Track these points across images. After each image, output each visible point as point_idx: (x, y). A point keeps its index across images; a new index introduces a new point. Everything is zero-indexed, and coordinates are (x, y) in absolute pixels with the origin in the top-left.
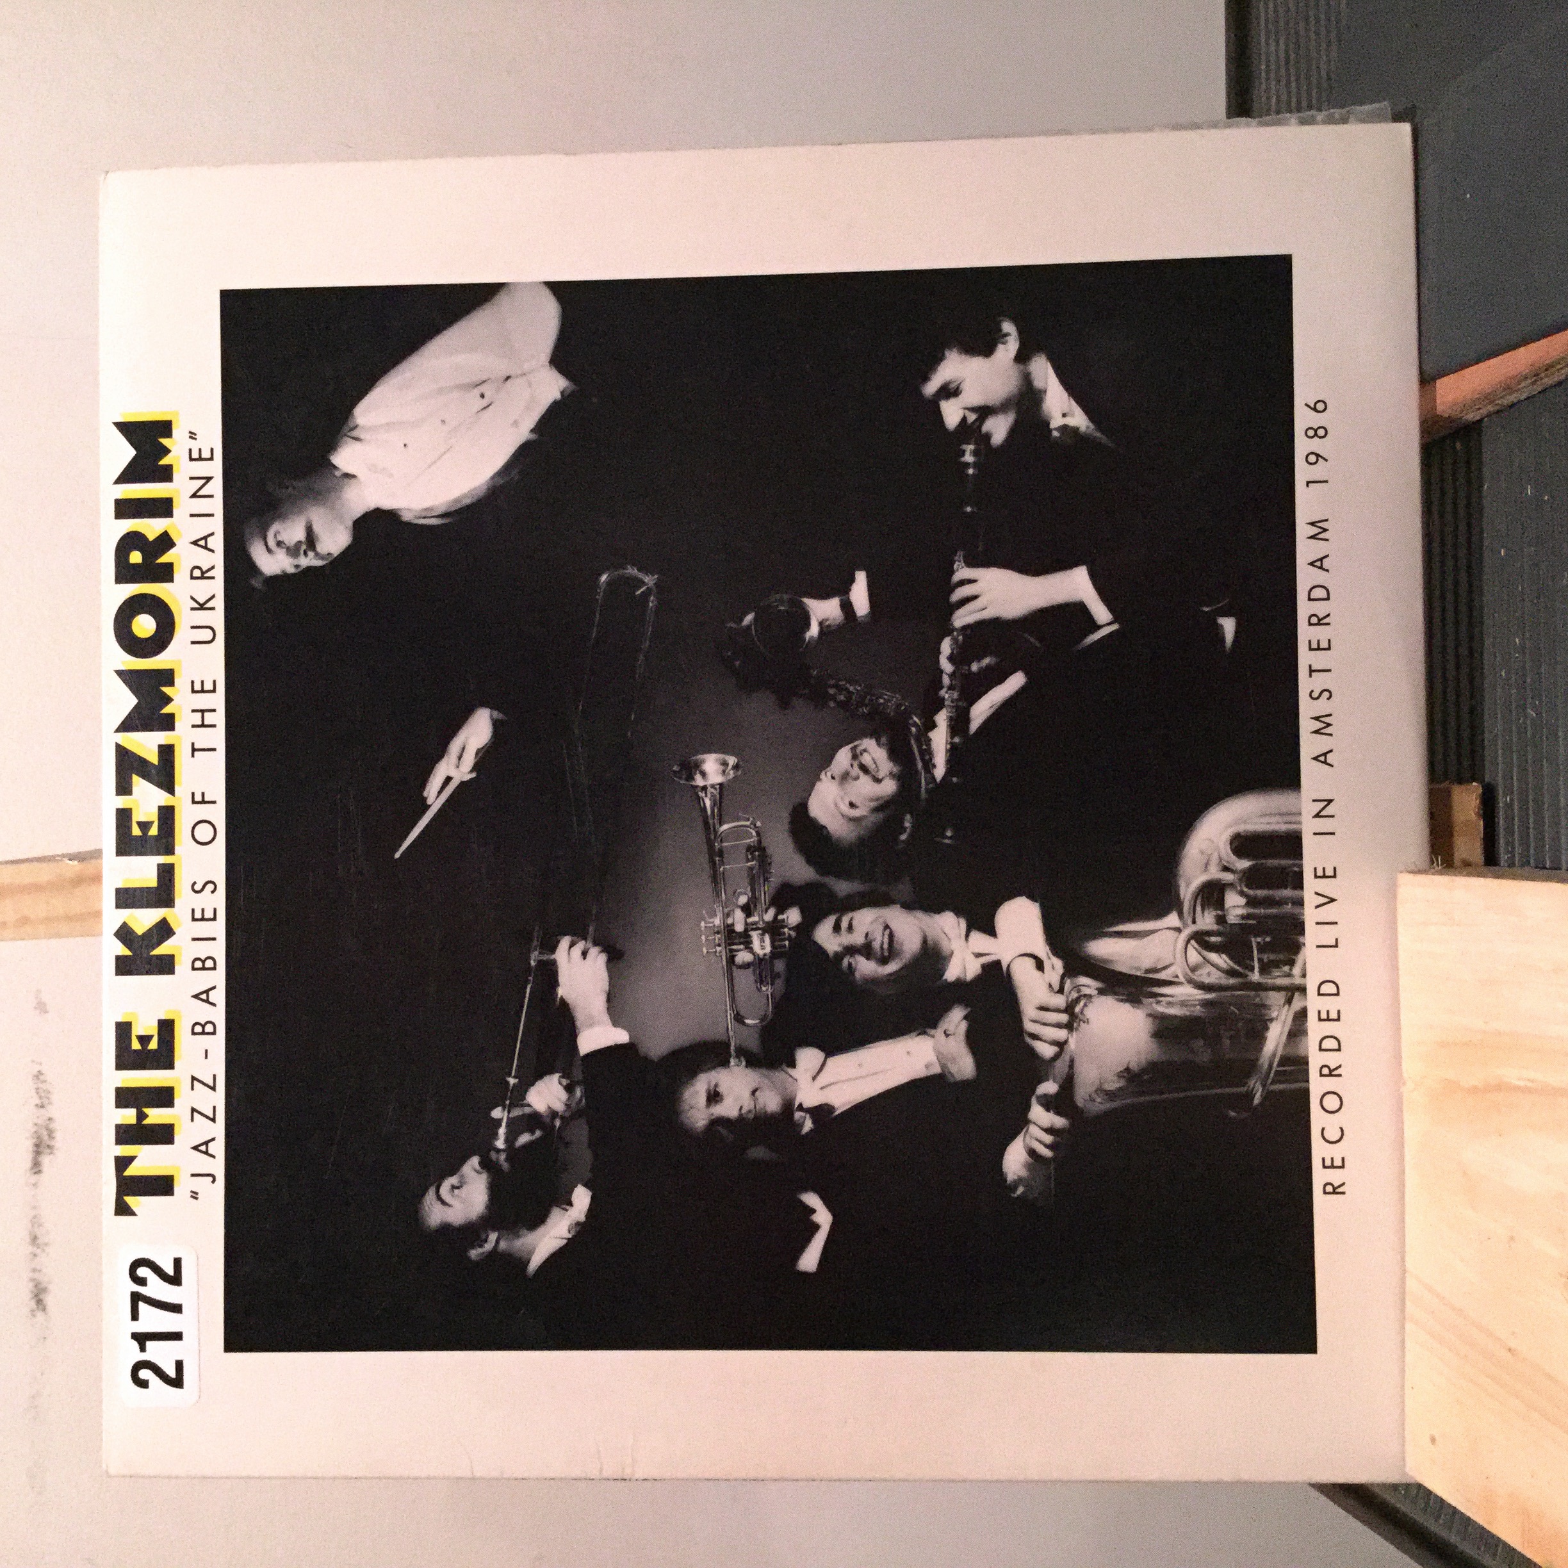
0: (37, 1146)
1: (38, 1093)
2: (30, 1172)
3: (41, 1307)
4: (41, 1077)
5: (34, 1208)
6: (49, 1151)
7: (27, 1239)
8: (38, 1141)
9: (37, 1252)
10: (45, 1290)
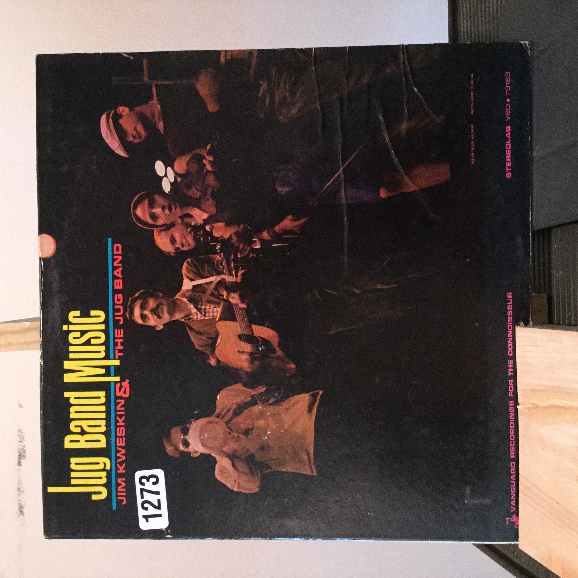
1: (19, 437)
2: (17, 465)
3: (22, 513)
4: (20, 431)
5: (19, 478)
6: (24, 458)
7: (17, 489)
8: (20, 454)
9: (20, 493)
10: (23, 507)
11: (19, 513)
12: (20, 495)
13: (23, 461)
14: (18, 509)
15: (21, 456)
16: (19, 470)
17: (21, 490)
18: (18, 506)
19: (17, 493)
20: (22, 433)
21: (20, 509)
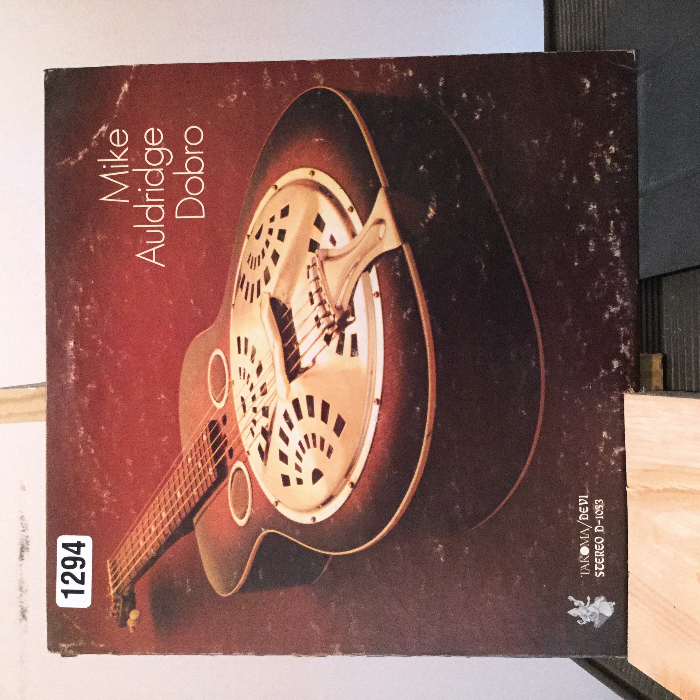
0: (22, 548)
1: (22, 525)
2: (19, 560)
3: (24, 618)
5: (21, 575)
7: (18, 589)
8: (22, 546)
9: (22, 594)
10: (26, 610)
11: (21, 617)
12: (21, 595)
13: (25, 554)
14: (20, 613)
16: (21, 565)
17: (23, 590)
18: (20, 609)
19: (19, 593)
20: (25, 520)
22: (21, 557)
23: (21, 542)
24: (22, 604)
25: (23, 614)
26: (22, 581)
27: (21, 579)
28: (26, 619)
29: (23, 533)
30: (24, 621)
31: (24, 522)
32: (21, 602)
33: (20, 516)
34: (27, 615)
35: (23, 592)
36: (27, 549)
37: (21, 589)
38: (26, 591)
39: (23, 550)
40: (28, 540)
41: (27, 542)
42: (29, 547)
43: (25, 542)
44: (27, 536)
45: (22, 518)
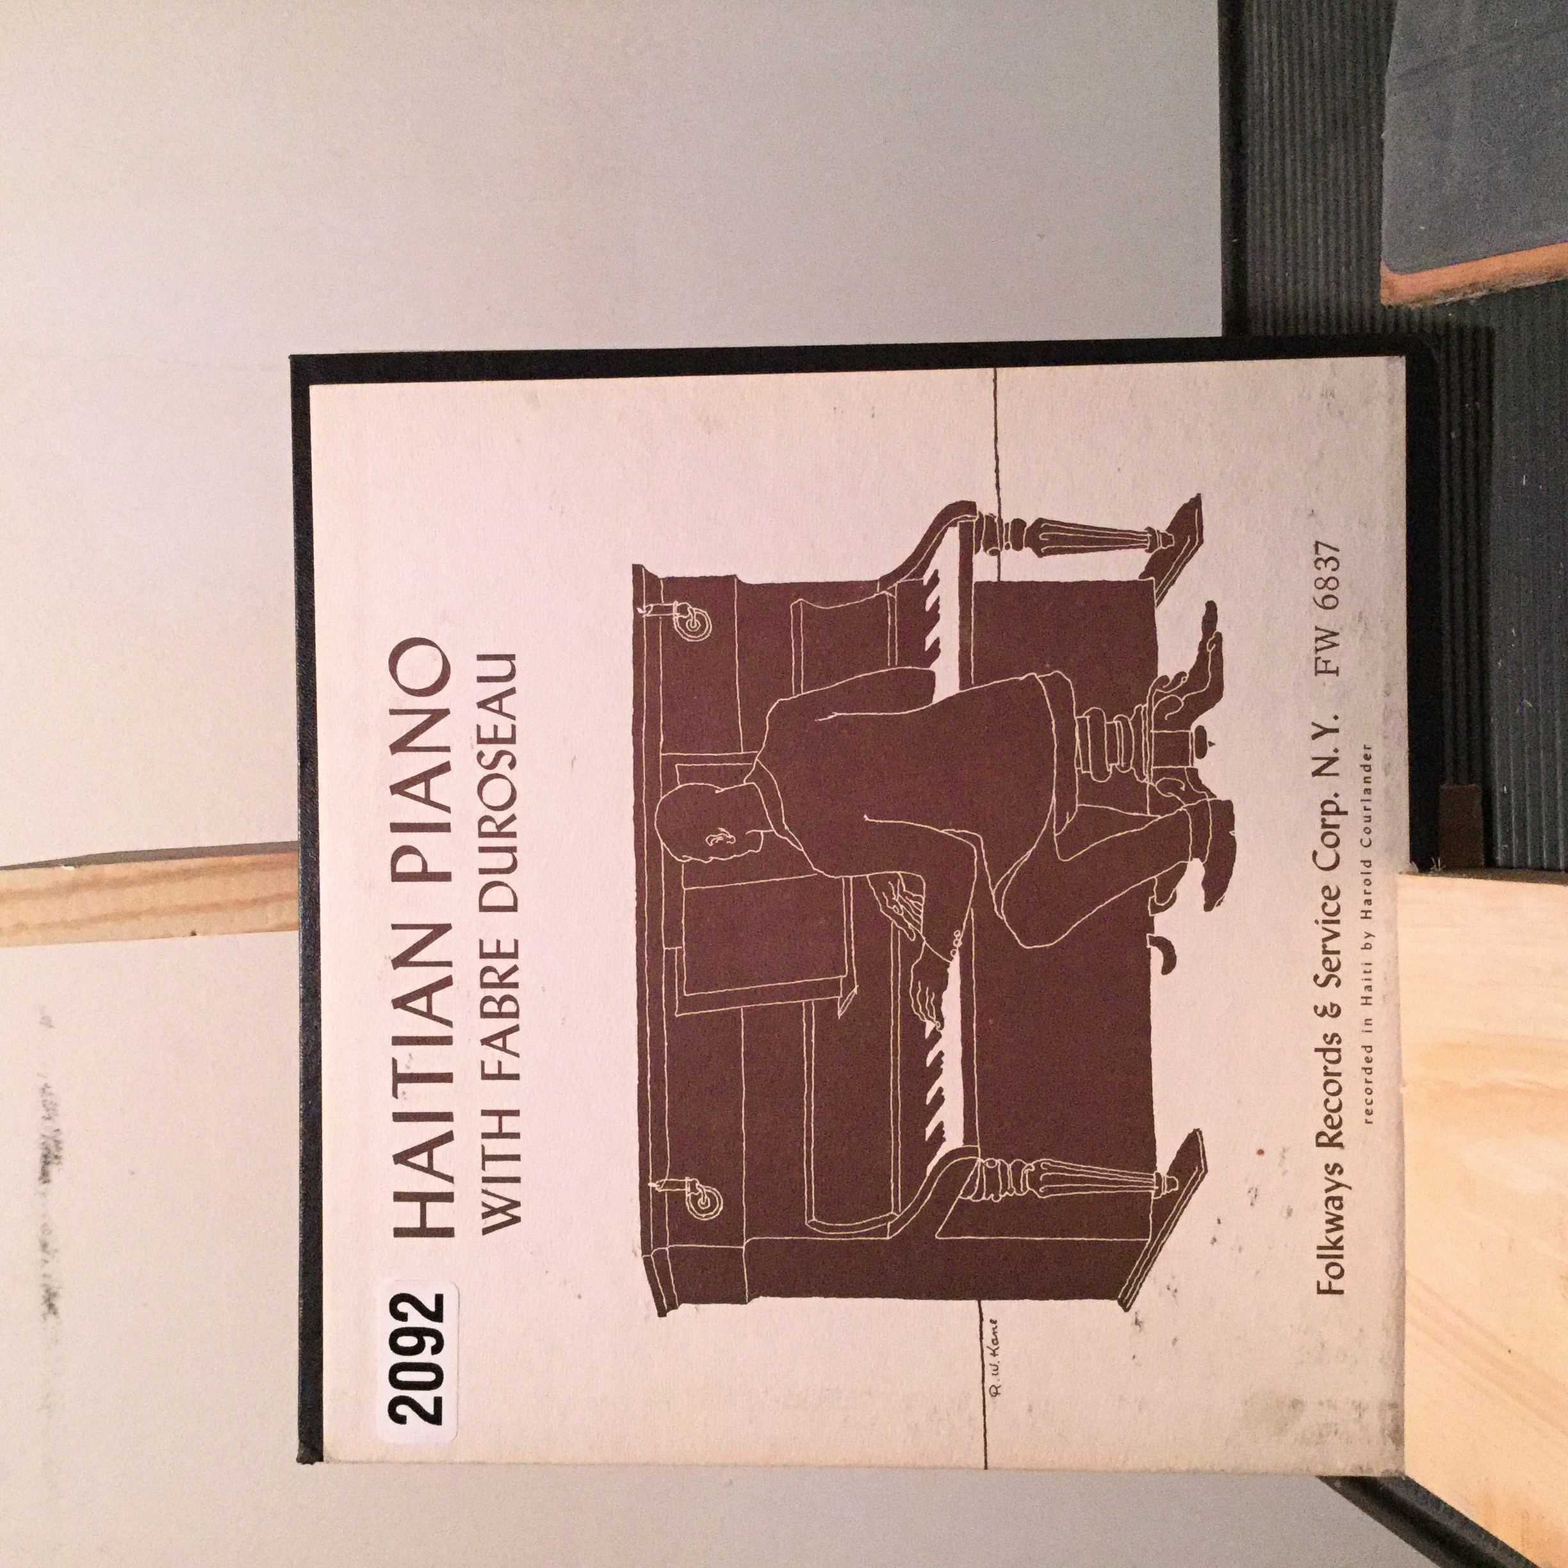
0: (45, 1156)
1: (44, 1105)
2: (37, 1183)
3: (52, 1312)
4: (48, 1090)
5: (44, 1216)
6: (56, 1161)
7: (38, 1245)
8: (45, 1152)
9: (48, 1257)
10: (55, 1295)
11: (45, 1308)
12: (46, 1262)
13: (53, 1169)
14: (42, 1300)
15: (49, 1158)
16: (44, 1194)
17: (49, 1248)
18: (42, 1292)
19: (40, 1255)
20: (50, 1094)
21: (46, 1301)
22: (45, 1176)
23: (43, 1143)
24: (47, 1281)
25: (50, 1303)
26: (45, 1229)
27: (45, 1225)
28: (55, 1313)
29: (48, 1123)
30: (51, 1318)
31: (49, 1098)
32: (45, 1275)
33: (41, 1085)
34: (58, 1303)
35: (48, 1253)
36: (56, 1157)
37: (44, 1246)
38: (56, 1251)
39: (49, 1160)
40: (60, 1137)
41: (57, 1142)
42: (61, 1154)
43: (51, 1144)
44: (58, 1130)
45: (44, 1089)
